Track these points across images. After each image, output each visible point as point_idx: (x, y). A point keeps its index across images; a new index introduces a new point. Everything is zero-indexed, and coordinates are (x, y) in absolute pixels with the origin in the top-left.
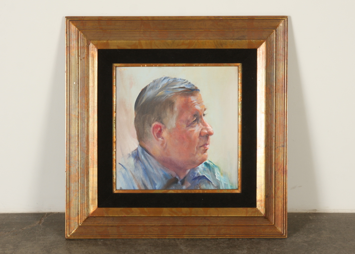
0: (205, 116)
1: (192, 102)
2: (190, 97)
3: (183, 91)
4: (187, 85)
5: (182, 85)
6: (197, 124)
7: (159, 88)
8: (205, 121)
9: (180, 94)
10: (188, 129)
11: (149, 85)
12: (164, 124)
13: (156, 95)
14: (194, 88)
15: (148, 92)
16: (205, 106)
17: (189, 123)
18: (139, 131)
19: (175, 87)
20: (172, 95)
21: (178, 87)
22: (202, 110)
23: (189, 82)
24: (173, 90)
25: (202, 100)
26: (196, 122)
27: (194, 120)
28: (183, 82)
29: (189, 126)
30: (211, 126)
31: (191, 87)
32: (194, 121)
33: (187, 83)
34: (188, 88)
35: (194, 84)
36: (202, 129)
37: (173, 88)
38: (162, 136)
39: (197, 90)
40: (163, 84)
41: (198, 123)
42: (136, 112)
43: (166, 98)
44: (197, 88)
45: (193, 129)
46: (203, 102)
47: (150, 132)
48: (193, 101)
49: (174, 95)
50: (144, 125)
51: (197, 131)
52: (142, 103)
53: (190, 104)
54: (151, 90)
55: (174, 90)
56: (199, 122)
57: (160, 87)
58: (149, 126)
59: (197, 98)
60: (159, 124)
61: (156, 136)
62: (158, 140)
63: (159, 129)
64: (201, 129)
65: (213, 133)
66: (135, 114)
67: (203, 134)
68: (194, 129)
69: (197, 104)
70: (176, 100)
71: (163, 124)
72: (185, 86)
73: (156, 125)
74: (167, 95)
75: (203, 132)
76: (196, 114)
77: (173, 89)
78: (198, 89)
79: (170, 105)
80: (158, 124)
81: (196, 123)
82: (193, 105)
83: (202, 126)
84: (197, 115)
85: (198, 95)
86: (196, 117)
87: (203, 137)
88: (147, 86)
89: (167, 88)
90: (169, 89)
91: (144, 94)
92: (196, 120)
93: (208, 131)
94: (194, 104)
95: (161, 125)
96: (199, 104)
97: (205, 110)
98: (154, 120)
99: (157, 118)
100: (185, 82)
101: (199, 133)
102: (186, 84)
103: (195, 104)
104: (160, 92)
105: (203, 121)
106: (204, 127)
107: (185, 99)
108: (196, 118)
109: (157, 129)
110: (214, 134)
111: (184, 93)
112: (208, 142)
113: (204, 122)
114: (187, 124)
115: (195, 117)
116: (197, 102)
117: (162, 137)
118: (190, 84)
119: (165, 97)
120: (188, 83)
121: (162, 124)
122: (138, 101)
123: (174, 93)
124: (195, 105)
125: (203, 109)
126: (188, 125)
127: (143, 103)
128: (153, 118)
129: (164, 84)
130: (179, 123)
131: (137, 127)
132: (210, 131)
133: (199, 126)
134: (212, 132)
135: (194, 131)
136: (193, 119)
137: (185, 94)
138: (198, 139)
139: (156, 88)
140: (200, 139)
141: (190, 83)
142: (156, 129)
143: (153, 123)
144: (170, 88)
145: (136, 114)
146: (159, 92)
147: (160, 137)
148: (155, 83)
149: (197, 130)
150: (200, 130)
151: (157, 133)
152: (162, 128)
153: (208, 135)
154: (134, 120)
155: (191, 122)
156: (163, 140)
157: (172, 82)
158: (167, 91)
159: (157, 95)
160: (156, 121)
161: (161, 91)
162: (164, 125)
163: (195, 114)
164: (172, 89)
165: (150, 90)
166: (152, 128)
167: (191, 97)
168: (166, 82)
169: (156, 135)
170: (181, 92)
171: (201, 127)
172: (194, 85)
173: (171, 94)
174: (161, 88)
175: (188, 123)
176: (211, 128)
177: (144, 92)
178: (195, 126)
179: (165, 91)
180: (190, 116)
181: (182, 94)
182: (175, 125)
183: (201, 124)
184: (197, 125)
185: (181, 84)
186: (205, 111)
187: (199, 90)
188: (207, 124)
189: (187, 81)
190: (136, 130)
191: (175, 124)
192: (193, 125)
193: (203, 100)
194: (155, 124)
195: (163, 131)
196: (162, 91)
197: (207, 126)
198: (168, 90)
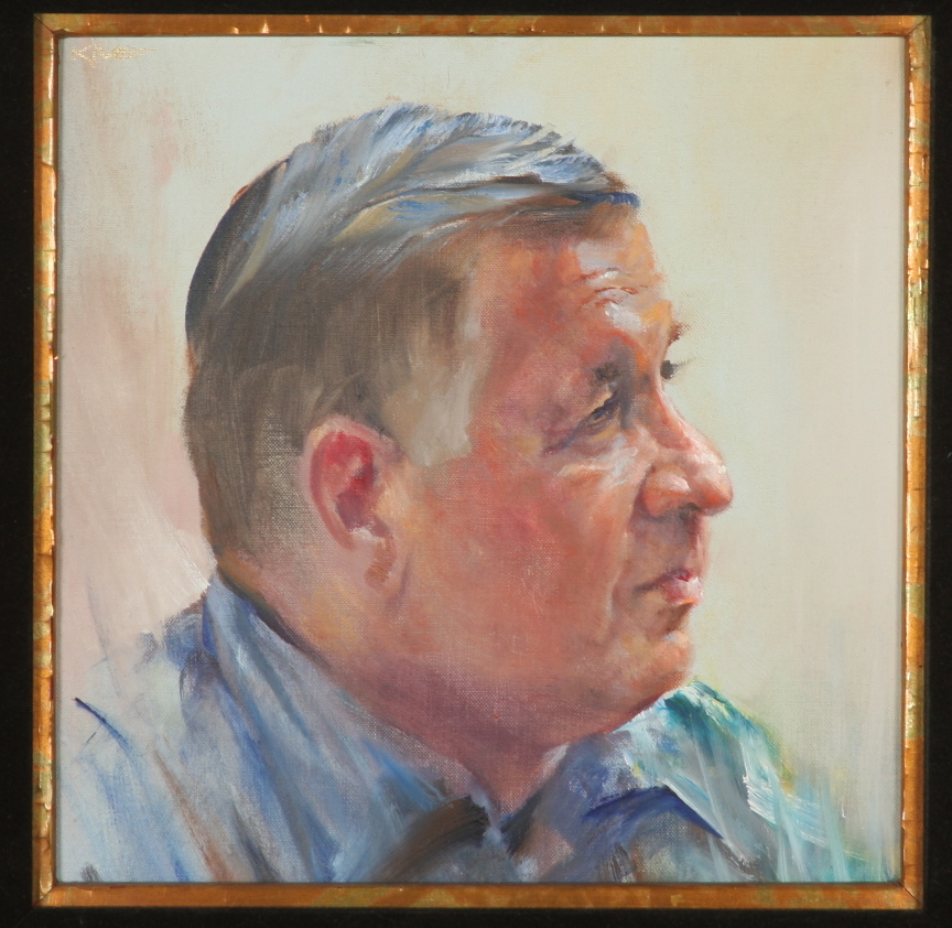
0: (677, 374)
1: (584, 277)
2: (570, 249)
3: (522, 203)
4: (549, 163)
5: (515, 165)
6: (619, 435)
7: (359, 184)
8: (672, 412)
9: (500, 223)
10: (559, 469)
11: (287, 161)
12: (389, 435)
13: (333, 229)
14: (599, 183)
15: (279, 209)
16: (676, 307)
17: (562, 426)
18: (220, 481)
19: (466, 177)
20: (444, 235)
21: (487, 176)
22: (651, 337)
23: (563, 142)
24: (452, 194)
25: (651, 265)
26: (610, 417)
27: (601, 403)
28: (527, 142)
29: (563, 445)
30: (713, 448)
31: (581, 180)
32: (598, 413)
33: (549, 150)
34: (560, 181)
35: (598, 157)
36: (653, 470)
37: (451, 181)
38: (378, 512)
39: (617, 195)
40: (384, 155)
41: (624, 427)
42: (196, 348)
43: (408, 251)
44: (620, 184)
45: (592, 467)
46: (658, 277)
47: (292, 484)
48: (595, 274)
49: (458, 230)
50: (250, 437)
51: (623, 477)
52: (236, 288)
53: (572, 296)
54: (303, 196)
55: (458, 194)
56: (632, 418)
57: (366, 178)
58: (289, 448)
59: (623, 256)
60: (358, 434)
61: (338, 518)
62: (348, 543)
63: (356, 465)
64: (645, 465)
65: (731, 494)
66: (191, 360)
67: (662, 502)
68: (599, 468)
69: (618, 292)
70: (474, 264)
71: (382, 430)
72: (536, 171)
73: (334, 439)
74: (410, 234)
75: (662, 485)
76: (611, 364)
77: (456, 189)
78: (630, 191)
79: (432, 303)
80: (346, 432)
81: (615, 422)
82: (592, 303)
83: (654, 446)
84: (616, 374)
85: (628, 234)
86: (614, 384)
87: (660, 519)
88: (274, 169)
89: (413, 184)
90: (428, 190)
91: (255, 226)
92: (609, 406)
93: (698, 478)
94: (597, 291)
95: (366, 439)
96: (633, 291)
97: (674, 335)
98: (319, 404)
99: (340, 391)
100: (539, 146)
101: (633, 495)
102: (543, 155)
103: (606, 294)
104: (366, 211)
105: (663, 410)
106: (668, 454)
107: (536, 262)
108: (615, 394)
109: (343, 465)
110: (734, 503)
111: (532, 217)
112: (695, 556)
113: (665, 421)
114: (551, 433)
115: (606, 387)
116: (617, 281)
117: (376, 518)
118: (575, 156)
119: (400, 243)
120: (558, 152)
121: (375, 433)
122: (213, 276)
123: (462, 217)
124: (606, 300)
125: (664, 332)
126: (555, 441)
127: (248, 285)
128: (317, 392)
129: (391, 158)
130: (498, 425)
131: (202, 450)
132: (706, 481)
133: (630, 445)
134: (724, 491)
135: (596, 477)
136: (592, 397)
137: (539, 223)
138: (626, 535)
139: (339, 181)
140: (640, 536)
141: (569, 149)
142: (336, 467)
143: (315, 422)
144: (429, 184)
145: (199, 361)
146: (358, 211)
147: (361, 524)
148: (332, 149)
149: (617, 473)
150: (637, 477)
151: (340, 496)
152: (378, 461)
153: (693, 507)
154: (184, 403)
155: (574, 420)
156: (382, 540)
157: (447, 142)
158: (409, 203)
159: (344, 232)
160: (338, 408)
161: (369, 205)
162: (390, 440)
163: (608, 366)
164: (444, 189)
165: (296, 197)
166: (305, 462)
167: (575, 246)
168: (409, 141)
169: (331, 507)
170: (510, 209)
171: (643, 453)
172: (596, 167)
173: (436, 224)
174: (371, 181)
175: (554, 423)
176: (713, 459)
177: (255, 211)
178: (604, 449)
179: (400, 204)
180: (568, 379)
181: (513, 222)
182: (466, 438)
183: (643, 432)
184: (620, 440)
185: (511, 159)
186: (675, 345)
187: (632, 198)
188: (686, 434)
189: (553, 133)
190: (198, 475)
191: (470, 430)
192: (594, 440)
193: (658, 269)
194: (331, 434)
195: (379, 481)
196: (374, 207)
197: (689, 444)
198: (422, 198)
